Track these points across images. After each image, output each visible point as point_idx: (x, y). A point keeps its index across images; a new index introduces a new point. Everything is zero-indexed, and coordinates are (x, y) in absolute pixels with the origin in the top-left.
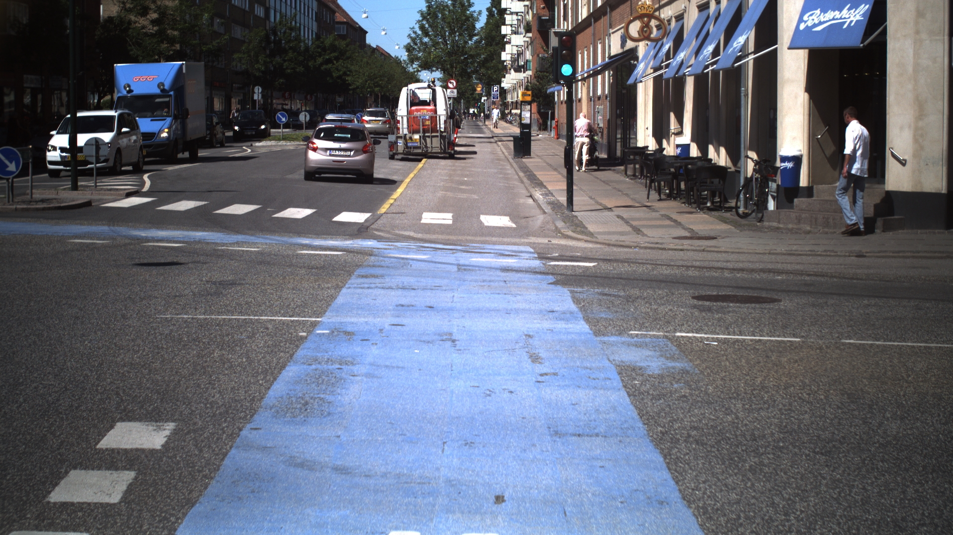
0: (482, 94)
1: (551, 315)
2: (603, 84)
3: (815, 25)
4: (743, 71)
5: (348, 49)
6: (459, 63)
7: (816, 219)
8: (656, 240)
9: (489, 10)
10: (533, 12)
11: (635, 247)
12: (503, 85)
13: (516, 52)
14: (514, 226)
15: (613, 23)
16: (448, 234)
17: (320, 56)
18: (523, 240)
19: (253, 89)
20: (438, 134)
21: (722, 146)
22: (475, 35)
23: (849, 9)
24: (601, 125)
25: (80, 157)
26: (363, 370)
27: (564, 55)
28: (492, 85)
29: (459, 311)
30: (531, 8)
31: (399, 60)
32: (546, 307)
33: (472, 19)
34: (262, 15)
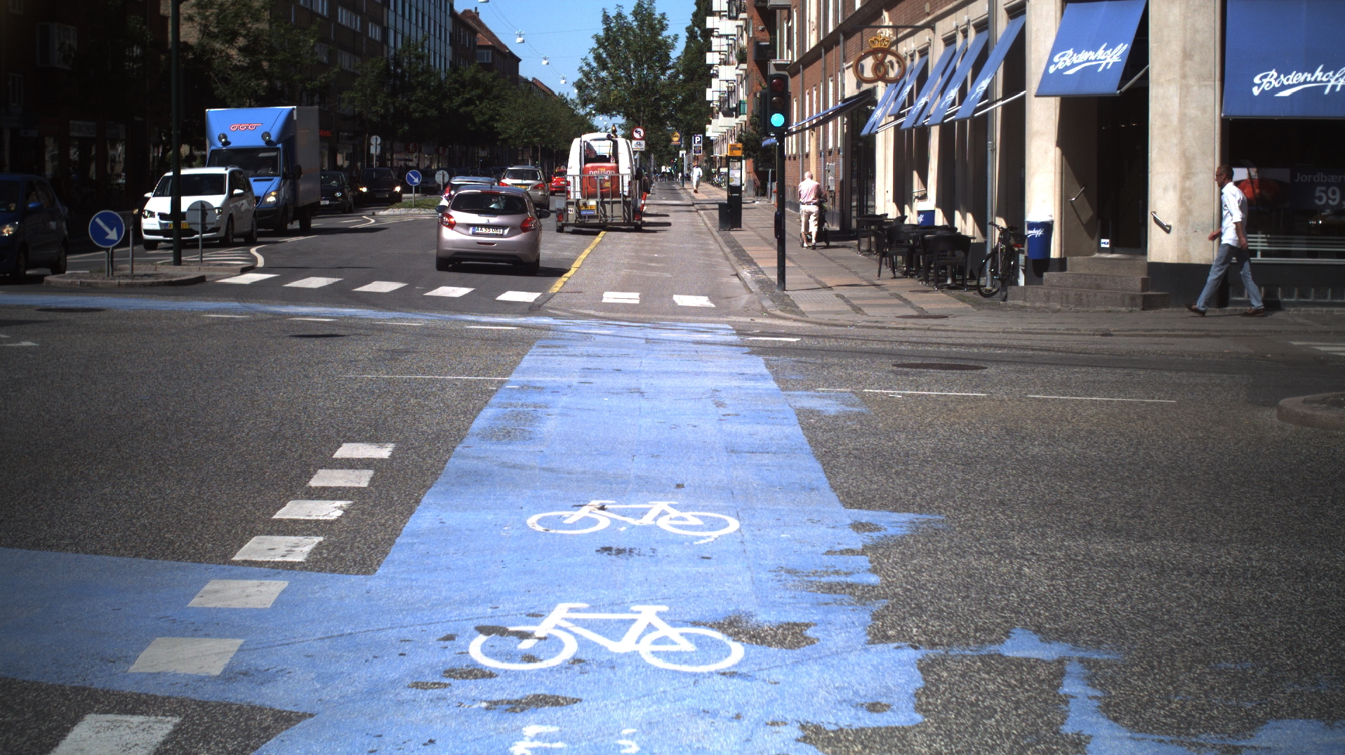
0: (679, 146)
1: (740, 377)
2: (835, 133)
3: (1067, 68)
4: (989, 120)
5: (495, 83)
6: (647, 106)
7: (1067, 296)
8: (875, 319)
9: (690, 30)
10: (748, 35)
11: (851, 326)
12: (708, 134)
13: (726, 89)
14: (713, 306)
15: (848, 56)
16: (635, 313)
17: (458, 95)
18: (721, 319)
19: (369, 140)
20: (621, 199)
21: (969, 211)
22: (670, 68)
23: (1105, 49)
24: (832, 188)
25: (184, 224)
26: (556, 411)
27: (774, 102)
28: (693, 134)
29: (647, 373)
30: (747, 29)
31: (565, 99)
32: (737, 370)
33: (665, 47)
34: (378, 38)
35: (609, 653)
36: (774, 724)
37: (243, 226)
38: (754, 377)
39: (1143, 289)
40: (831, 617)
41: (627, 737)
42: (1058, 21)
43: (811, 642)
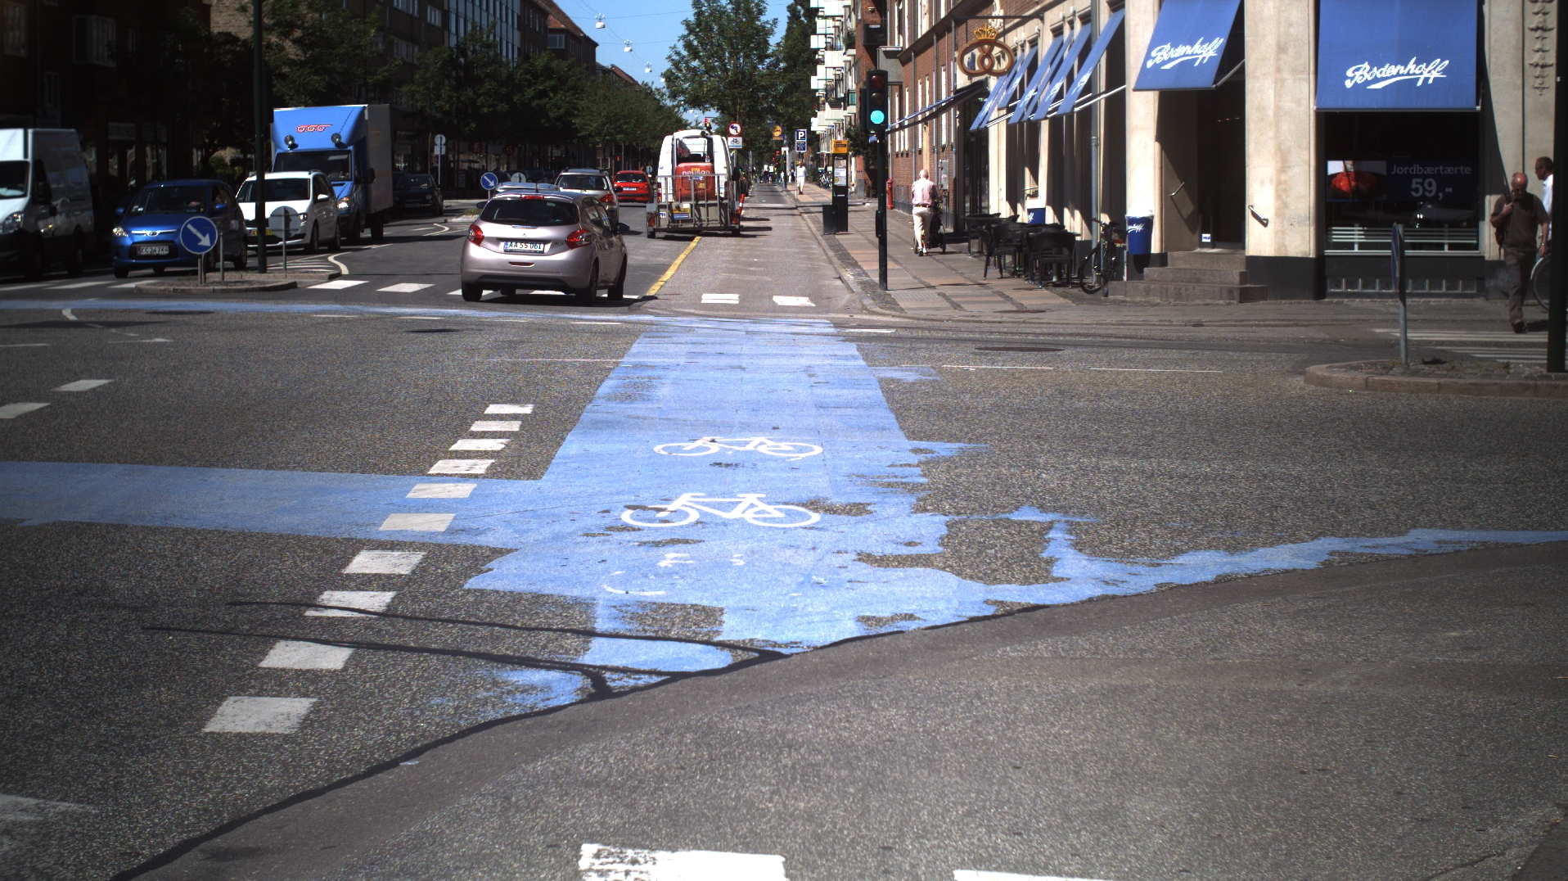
0: (782, 141)
1: (834, 357)
2: (948, 124)
3: (1164, 63)
4: (1093, 114)
5: (571, 73)
6: (744, 97)
7: (1167, 290)
8: (973, 314)
9: (791, 9)
10: (857, 16)
11: (948, 320)
12: (813, 128)
13: (833, 77)
14: (813, 305)
16: (735, 311)
17: (529, 86)
18: (819, 315)
19: (433, 139)
20: (717, 202)
21: (1076, 208)
22: (768, 56)
23: (1202, 44)
24: (946, 187)
25: (269, 231)
26: (669, 381)
27: (874, 97)
28: (795, 129)
29: (747, 355)
30: (855, 10)
31: (650, 88)
32: (831, 353)
33: (765, 32)
34: (438, 23)
35: (722, 519)
36: (838, 552)
37: (326, 233)
38: (846, 358)
39: (1241, 283)
40: (887, 500)
41: (737, 558)
42: (1156, 15)
43: (871, 512)
